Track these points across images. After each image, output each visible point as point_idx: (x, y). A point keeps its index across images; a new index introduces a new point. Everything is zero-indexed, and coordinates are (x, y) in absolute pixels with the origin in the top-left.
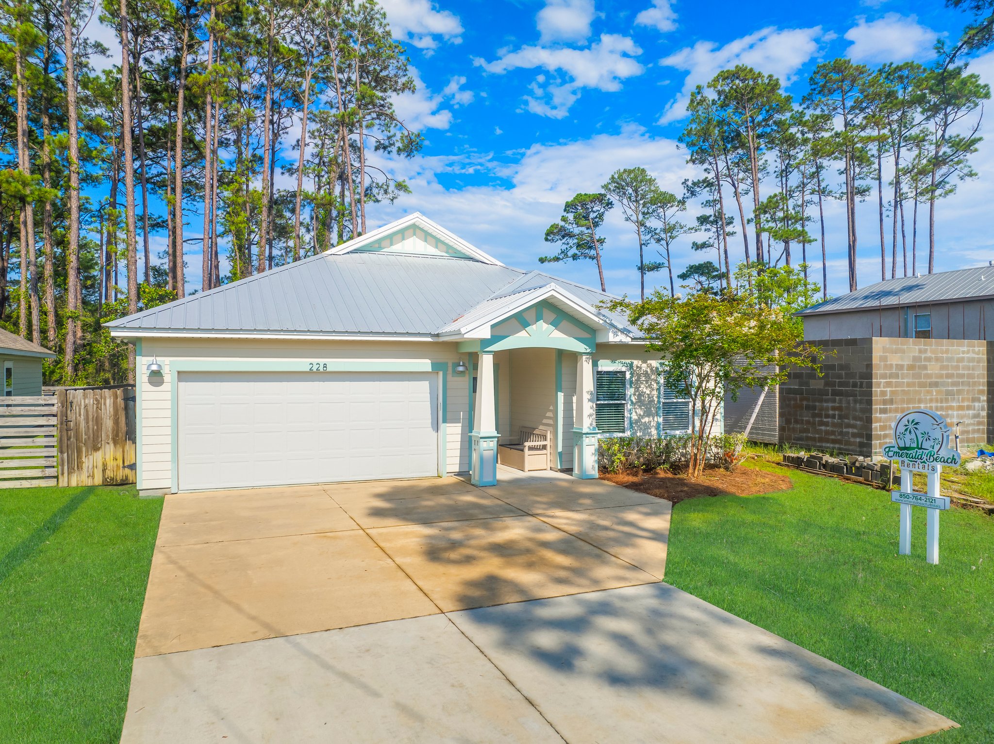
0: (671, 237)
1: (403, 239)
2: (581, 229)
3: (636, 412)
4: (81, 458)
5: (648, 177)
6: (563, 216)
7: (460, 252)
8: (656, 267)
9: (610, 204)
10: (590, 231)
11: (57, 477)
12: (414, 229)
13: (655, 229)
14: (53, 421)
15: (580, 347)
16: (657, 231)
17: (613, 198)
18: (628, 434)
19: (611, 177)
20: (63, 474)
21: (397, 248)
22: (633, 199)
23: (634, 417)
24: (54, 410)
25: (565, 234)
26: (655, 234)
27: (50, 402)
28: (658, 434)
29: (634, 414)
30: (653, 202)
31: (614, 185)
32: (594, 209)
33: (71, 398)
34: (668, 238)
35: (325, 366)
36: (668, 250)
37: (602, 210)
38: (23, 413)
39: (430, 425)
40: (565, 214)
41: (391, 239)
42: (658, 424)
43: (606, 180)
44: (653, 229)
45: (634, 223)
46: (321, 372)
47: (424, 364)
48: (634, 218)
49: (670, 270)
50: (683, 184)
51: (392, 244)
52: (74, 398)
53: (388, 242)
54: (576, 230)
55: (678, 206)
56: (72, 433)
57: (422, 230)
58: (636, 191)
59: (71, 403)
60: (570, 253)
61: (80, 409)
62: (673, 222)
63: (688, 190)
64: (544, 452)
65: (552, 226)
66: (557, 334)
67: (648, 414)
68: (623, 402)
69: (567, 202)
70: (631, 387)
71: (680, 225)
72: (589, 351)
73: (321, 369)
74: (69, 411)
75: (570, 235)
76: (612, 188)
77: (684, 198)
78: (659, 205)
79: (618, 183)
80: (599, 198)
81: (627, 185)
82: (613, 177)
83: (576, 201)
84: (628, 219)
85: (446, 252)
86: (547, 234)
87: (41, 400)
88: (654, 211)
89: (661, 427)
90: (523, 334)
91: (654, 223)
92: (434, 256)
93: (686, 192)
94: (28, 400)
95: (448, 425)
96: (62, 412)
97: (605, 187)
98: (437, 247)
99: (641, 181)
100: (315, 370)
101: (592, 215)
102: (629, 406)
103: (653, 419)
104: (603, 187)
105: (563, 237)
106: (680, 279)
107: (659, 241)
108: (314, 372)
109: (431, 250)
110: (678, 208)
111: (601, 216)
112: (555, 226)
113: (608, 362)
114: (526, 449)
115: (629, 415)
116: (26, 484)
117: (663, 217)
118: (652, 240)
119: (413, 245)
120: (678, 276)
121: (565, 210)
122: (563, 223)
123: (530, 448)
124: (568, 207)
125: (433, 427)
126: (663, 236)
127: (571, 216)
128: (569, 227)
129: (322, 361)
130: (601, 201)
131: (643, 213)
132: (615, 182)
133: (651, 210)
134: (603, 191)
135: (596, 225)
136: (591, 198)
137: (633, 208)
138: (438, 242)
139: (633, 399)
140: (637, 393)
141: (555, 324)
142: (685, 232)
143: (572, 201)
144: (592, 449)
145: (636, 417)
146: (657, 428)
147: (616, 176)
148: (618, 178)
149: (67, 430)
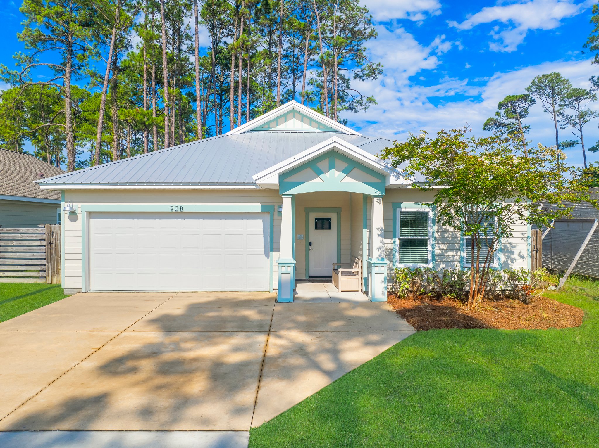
0: (584, 122)
1: (286, 120)
2: (511, 120)
3: (439, 247)
4: (58, 267)
5: (562, 79)
6: (497, 112)
7: (328, 127)
8: (572, 144)
9: (533, 101)
10: (517, 121)
11: (45, 277)
12: (294, 112)
13: (571, 116)
14: (44, 243)
15: (370, 191)
16: (573, 118)
17: (535, 96)
18: (431, 265)
19: (532, 81)
20: (48, 276)
21: (282, 127)
22: (551, 95)
23: (437, 251)
24: (44, 236)
25: (499, 125)
26: (571, 120)
27: (42, 232)
28: (462, 267)
29: (437, 248)
30: (569, 96)
31: (535, 87)
32: (521, 106)
33: (53, 230)
34: (582, 122)
35: (181, 208)
36: (581, 131)
37: (527, 105)
38: (28, 238)
39: (263, 253)
40: (498, 110)
41: (277, 121)
42: (462, 258)
43: (529, 84)
44: (569, 117)
45: (551, 113)
46: (179, 213)
47: (256, 207)
48: (551, 109)
49: (583, 146)
50: (590, 80)
51: (277, 125)
52: (54, 229)
53: (275, 123)
54: (507, 121)
55: (590, 98)
56: (53, 251)
57: (299, 113)
58: (553, 90)
59: (53, 232)
60: (502, 138)
61: (58, 236)
62: (585, 109)
63: (594, 84)
64: (357, 277)
65: (488, 120)
66: (348, 180)
67: (451, 248)
68: (427, 238)
69: (500, 103)
70: (434, 224)
71: (591, 112)
72: (379, 193)
73: (179, 210)
74: (52, 237)
75: (503, 125)
76: (534, 90)
77: (591, 90)
78: (574, 98)
79: (538, 85)
80: (525, 98)
81: (546, 86)
82: (534, 82)
83: (506, 101)
84: (546, 111)
85: (318, 128)
86: (485, 126)
87: (38, 230)
88: (570, 103)
89: (465, 260)
90: (317, 180)
91: (569, 111)
92: (308, 132)
93: (592, 85)
94: (31, 230)
95: (274, 253)
96: (48, 238)
97: (528, 89)
98: (310, 125)
99: (557, 82)
100: (174, 211)
101: (519, 110)
102: (431, 241)
103: (457, 253)
104: (526, 89)
105: (498, 127)
106: (590, 152)
107: (574, 124)
108: (174, 213)
109: (306, 127)
110: (590, 100)
111: (526, 110)
112: (491, 120)
113: (412, 204)
114: (340, 274)
115: (431, 249)
116: (30, 281)
117: (577, 107)
118: (569, 125)
119: (293, 124)
120: (589, 150)
121: (498, 108)
122: (497, 117)
123: (343, 273)
124: (501, 105)
125: (265, 254)
126: (577, 120)
127: (502, 112)
128: (502, 119)
129: (179, 204)
130: (526, 100)
131: (560, 105)
132: (535, 85)
133: (567, 103)
134: (526, 93)
135: (522, 116)
136: (517, 98)
137: (550, 102)
138: (311, 121)
139: (436, 235)
140: (440, 231)
141: (347, 172)
142: (596, 116)
143: (503, 101)
144: (382, 277)
145: (440, 252)
146: (461, 261)
147: (536, 80)
148: (538, 81)
149: (50, 249)
